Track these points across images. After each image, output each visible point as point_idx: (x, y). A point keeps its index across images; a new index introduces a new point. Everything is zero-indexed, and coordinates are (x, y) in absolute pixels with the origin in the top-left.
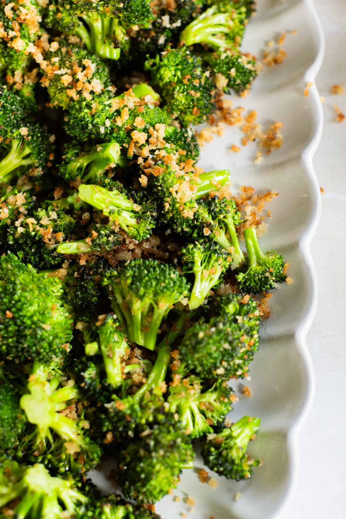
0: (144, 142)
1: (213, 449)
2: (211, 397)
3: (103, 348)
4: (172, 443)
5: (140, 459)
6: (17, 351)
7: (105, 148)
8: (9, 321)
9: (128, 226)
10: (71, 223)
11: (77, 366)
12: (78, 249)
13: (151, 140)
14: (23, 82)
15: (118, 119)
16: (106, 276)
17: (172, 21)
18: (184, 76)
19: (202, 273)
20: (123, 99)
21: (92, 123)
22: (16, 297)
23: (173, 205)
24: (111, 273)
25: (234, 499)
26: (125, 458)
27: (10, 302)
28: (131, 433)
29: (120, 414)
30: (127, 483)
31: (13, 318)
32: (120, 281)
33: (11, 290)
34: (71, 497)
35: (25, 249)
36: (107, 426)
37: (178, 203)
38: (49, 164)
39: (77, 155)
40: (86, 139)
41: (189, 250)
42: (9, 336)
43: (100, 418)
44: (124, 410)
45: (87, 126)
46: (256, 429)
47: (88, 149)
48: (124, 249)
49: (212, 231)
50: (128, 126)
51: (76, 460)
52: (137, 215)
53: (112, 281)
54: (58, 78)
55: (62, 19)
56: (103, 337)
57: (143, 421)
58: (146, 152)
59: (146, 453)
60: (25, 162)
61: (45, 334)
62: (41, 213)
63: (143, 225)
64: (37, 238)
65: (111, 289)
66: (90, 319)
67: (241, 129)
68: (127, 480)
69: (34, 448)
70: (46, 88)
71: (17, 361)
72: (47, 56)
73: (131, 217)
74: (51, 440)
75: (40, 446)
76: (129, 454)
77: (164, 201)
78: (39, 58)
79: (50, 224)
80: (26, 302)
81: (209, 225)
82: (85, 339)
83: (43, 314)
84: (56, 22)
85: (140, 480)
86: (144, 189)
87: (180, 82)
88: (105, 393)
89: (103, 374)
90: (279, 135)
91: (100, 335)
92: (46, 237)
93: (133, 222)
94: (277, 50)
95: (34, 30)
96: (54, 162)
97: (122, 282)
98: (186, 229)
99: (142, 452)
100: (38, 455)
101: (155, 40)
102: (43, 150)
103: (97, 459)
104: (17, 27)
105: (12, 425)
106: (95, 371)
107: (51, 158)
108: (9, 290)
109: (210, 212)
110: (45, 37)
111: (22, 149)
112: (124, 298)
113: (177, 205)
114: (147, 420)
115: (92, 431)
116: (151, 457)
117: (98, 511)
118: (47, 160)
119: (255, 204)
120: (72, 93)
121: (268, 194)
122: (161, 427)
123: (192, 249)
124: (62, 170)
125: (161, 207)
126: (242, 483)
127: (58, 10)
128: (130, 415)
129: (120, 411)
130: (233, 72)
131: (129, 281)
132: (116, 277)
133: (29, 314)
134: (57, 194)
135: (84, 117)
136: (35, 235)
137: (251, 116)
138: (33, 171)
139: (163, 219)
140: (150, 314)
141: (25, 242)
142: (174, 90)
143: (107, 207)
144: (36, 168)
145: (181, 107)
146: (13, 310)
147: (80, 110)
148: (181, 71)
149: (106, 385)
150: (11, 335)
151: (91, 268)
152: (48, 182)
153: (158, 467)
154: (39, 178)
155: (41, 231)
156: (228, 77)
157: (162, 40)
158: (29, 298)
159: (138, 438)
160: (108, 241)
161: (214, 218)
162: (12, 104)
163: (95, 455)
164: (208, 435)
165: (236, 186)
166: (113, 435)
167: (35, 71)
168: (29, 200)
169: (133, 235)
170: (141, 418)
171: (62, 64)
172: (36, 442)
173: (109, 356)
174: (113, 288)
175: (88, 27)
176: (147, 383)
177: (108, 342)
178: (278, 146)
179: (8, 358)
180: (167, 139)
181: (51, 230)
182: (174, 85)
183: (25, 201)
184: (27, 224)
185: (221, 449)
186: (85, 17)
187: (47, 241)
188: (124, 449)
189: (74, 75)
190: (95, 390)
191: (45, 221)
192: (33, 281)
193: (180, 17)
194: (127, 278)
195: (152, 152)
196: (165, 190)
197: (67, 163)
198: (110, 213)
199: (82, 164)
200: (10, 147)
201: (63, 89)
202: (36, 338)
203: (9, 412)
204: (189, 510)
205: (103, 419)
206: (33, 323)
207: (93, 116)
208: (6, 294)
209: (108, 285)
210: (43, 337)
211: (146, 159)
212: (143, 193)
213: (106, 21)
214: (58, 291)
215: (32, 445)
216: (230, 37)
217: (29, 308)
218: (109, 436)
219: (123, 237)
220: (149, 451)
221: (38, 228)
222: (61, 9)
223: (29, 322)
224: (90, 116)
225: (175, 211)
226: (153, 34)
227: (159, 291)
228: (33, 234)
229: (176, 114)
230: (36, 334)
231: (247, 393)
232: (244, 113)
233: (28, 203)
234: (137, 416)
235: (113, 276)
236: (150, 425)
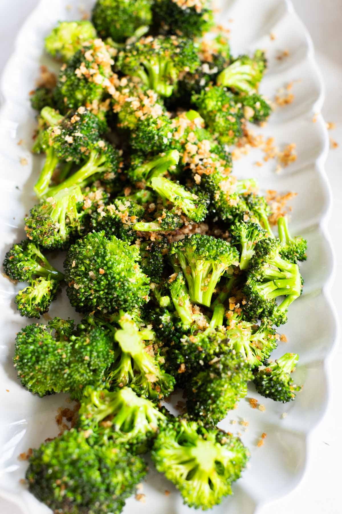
0: (195, 153)
1: (265, 376)
2: (260, 336)
3: (174, 299)
4: (237, 366)
5: (211, 381)
6: (107, 302)
7: (167, 154)
8: (101, 277)
9: (189, 211)
10: (141, 210)
11: (153, 316)
12: (149, 227)
13: (200, 151)
14: (99, 108)
15: (176, 134)
16: (174, 246)
17: (211, 68)
18: (223, 106)
19: (247, 244)
20: (178, 121)
21: (158, 135)
22: (107, 258)
23: (221, 197)
24: (178, 244)
25: (281, 417)
26: (196, 383)
27: (102, 262)
28: (201, 362)
29: (194, 346)
30: (198, 403)
31: (105, 275)
32: (185, 249)
33: (103, 253)
34: (155, 415)
35: (107, 229)
36: (180, 359)
37: (225, 195)
38: (120, 171)
39: (142, 163)
40: (150, 150)
41: (237, 227)
42: (100, 289)
43: (174, 353)
44: (197, 343)
45: (153, 138)
46: (296, 362)
47: (151, 158)
48: (181, 233)
49: (250, 218)
50: (183, 140)
51: (154, 389)
52: (195, 202)
53: (179, 250)
54: (128, 104)
55: (130, 62)
56: (174, 292)
57: (212, 352)
58: (196, 160)
59: (216, 376)
60: (101, 170)
61: (131, 287)
62: (118, 202)
63: (200, 209)
64: (117, 220)
65: (177, 257)
66: (160, 281)
67: (263, 150)
68: (198, 401)
69: (119, 381)
70: (117, 114)
71: (105, 311)
72: (118, 89)
73: (191, 203)
74: (132, 375)
75: (123, 379)
76: (200, 379)
77: (214, 193)
78: (112, 91)
79: (126, 210)
80: (115, 262)
81: (247, 213)
82: (156, 296)
83: (129, 270)
84: (124, 65)
85: (210, 397)
86: (198, 185)
87: (220, 110)
88: (177, 334)
89: (176, 319)
90: (294, 153)
91: (171, 291)
92: (124, 219)
93: (192, 207)
94: (286, 95)
95: (108, 71)
96: (123, 169)
97: (188, 250)
98: (230, 217)
99: (212, 375)
100: (122, 386)
101: (197, 82)
102: (116, 159)
103: (172, 387)
104: (96, 66)
105: (106, 357)
106: (169, 317)
107: (121, 166)
108: (101, 253)
109: (247, 204)
110: (115, 76)
111: (99, 159)
112: (187, 263)
113: (225, 197)
114: (214, 351)
115: (166, 365)
116: (221, 378)
117: (177, 424)
118: (117, 168)
119: (279, 202)
120: (139, 114)
121: (289, 194)
122: (226, 356)
123: (239, 226)
124: (130, 174)
125: (212, 198)
126: (287, 405)
127: (126, 57)
128: (202, 347)
129: (193, 344)
130: (258, 105)
131: (195, 247)
132: (182, 247)
133: (118, 271)
134: (127, 192)
135: (152, 131)
136: (115, 218)
137: (269, 141)
138: (107, 175)
139: (212, 208)
140: (209, 275)
141: (107, 224)
142: (215, 116)
143: (173, 195)
144: (110, 172)
145: (221, 129)
146: (105, 268)
147: (148, 125)
148: (222, 101)
149: (178, 327)
150: (102, 288)
151: (159, 243)
152: (117, 185)
153: (226, 386)
154: (111, 181)
155: (120, 215)
156: (254, 108)
157: (203, 82)
158: (117, 259)
159: (207, 366)
160: (173, 222)
161: (250, 209)
162: (93, 122)
163: (171, 384)
164: (259, 366)
165: (263, 191)
166: (186, 366)
167: (108, 101)
168: (105, 196)
169: (192, 217)
170: (210, 349)
171: (131, 93)
172: (119, 377)
173: (180, 305)
174: (178, 256)
175: (147, 71)
176: (210, 327)
177: (178, 295)
178: (293, 160)
179: (98, 308)
180: (211, 152)
181: (128, 214)
182: (216, 113)
183: (102, 197)
184: (107, 210)
185: (271, 376)
186: (145, 62)
187: (124, 222)
188: (195, 376)
189: (141, 101)
190: (170, 331)
191: (122, 208)
192: (119, 247)
193: (216, 65)
194: (192, 246)
195: (201, 160)
196: (215, 185)
197: (133, 170)
198: (175, 199)
199: (146, 170)
200: (88, 158)
201: (131, 113)
202: (124, 289)
203: (104, 345)
204: (244, 430)
205: (177, 354)
206: (121, 278)
207: (158, 130)
208: (98, 257)
209: (175, 254)
210: (130, 288)
211: (197, 165)
212: (198, 188)
213: (163, 65)
214: (137, 257)
215: (117, 379)
216: (252, 83)
217: (118, 266)
218: (183, 367)
219: (183, 220)
220: (218, 374)
221: (117, 212)
222: (129, 55)
223: (118, 277)
224: (156, 129)
225: (222, 202)
226: (197, 77)
227: (219, 253)
228: (114, 216)
229: (217, 135)
230: (124, 286)
231: (284, 339)
232: (264, 139)
233: (104, 199)
234: (207, 346)
235: (179, 246)
236: (217, 355)
